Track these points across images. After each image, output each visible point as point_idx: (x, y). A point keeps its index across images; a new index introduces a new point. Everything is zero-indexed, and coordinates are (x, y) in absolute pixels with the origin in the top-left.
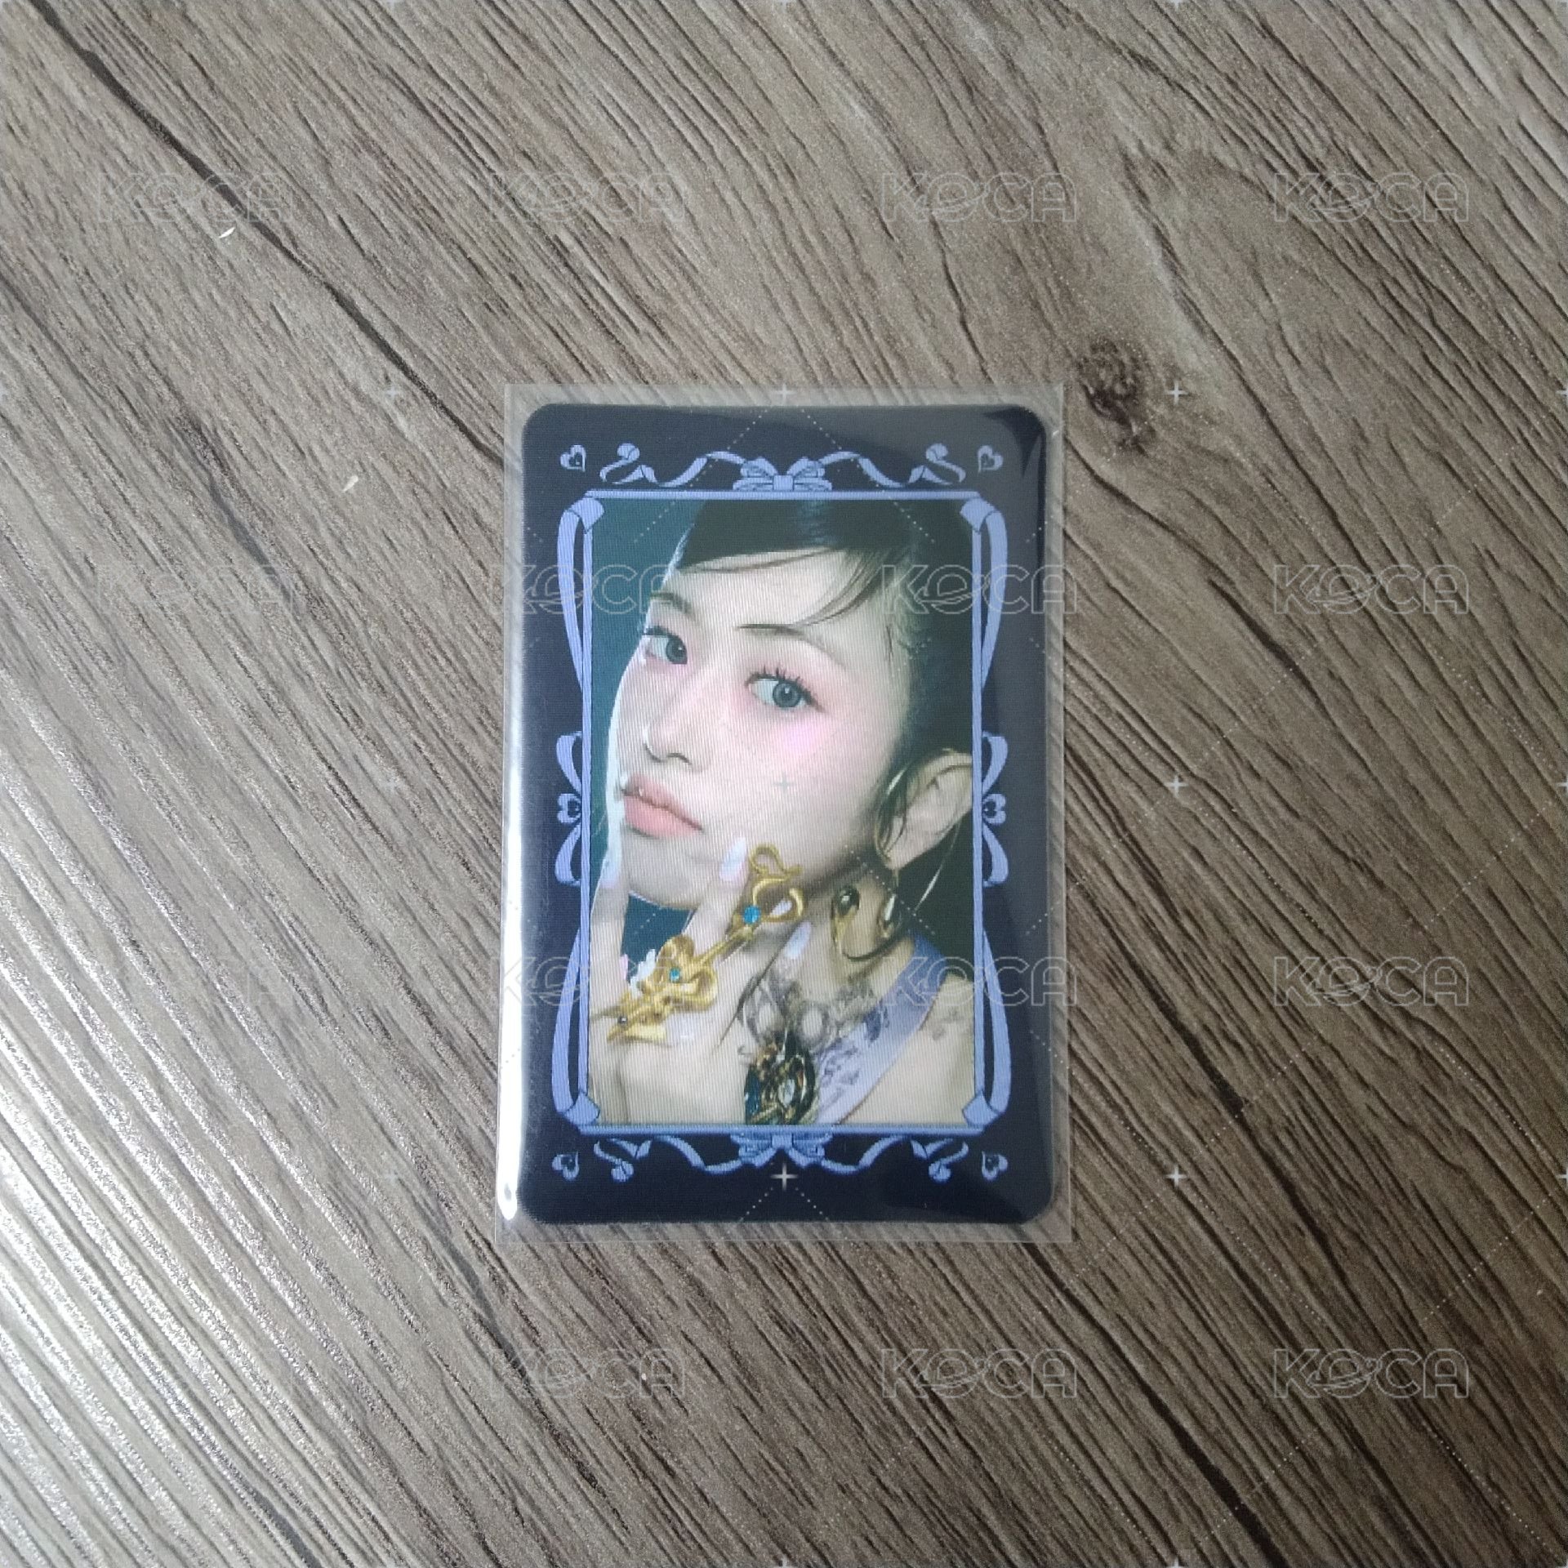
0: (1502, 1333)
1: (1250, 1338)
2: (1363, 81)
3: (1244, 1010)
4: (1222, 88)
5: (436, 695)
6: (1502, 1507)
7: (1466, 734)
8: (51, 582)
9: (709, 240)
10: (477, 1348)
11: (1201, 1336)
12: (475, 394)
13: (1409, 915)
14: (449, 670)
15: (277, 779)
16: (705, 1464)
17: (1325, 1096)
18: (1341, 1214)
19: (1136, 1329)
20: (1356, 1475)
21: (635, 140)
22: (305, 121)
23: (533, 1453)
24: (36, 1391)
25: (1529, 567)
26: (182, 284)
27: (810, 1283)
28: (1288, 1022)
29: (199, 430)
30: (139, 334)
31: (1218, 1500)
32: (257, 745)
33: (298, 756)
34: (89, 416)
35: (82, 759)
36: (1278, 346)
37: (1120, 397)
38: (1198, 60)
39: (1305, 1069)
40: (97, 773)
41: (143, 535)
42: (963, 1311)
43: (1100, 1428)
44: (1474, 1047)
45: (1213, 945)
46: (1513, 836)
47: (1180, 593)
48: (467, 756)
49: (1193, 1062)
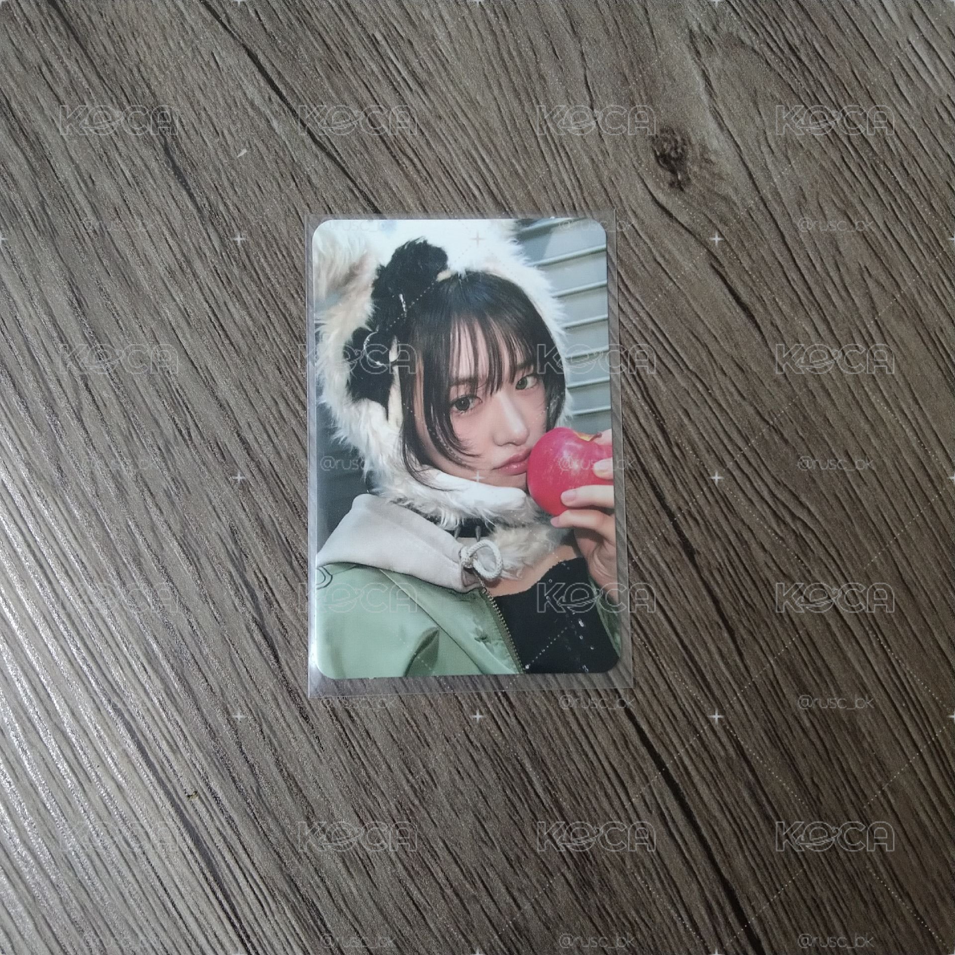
1: (685, 682)
2: (826, 8)
5: (275, 274)
6: (818, 796)
8: (69, 187)
9: (457, 46)
10: (252, 637)
11: (658, 678)
14: (283, 261)
15: (180, 309)
16: (372, 716)
17: (742, 554)
18: (744, 620)
20: (738, 769)
23: (276, 699)
25: (887, 278)
26: (164, 35)
28: (725, 510)
31: (658, 773)
32: (172, 289)
33: (193, 298)
34: (103, 100)
35: (72, 284)
36: (763, 142)
37: (673, 159)
39: (732, 537)
40: (80, 294)
41: (124, 167)
43: (595, 723)
44: (829, 537)
45: (690, 464)
46: (863, 423)
47: (694, 269)
48: (287, 310)
49: (670, 526)
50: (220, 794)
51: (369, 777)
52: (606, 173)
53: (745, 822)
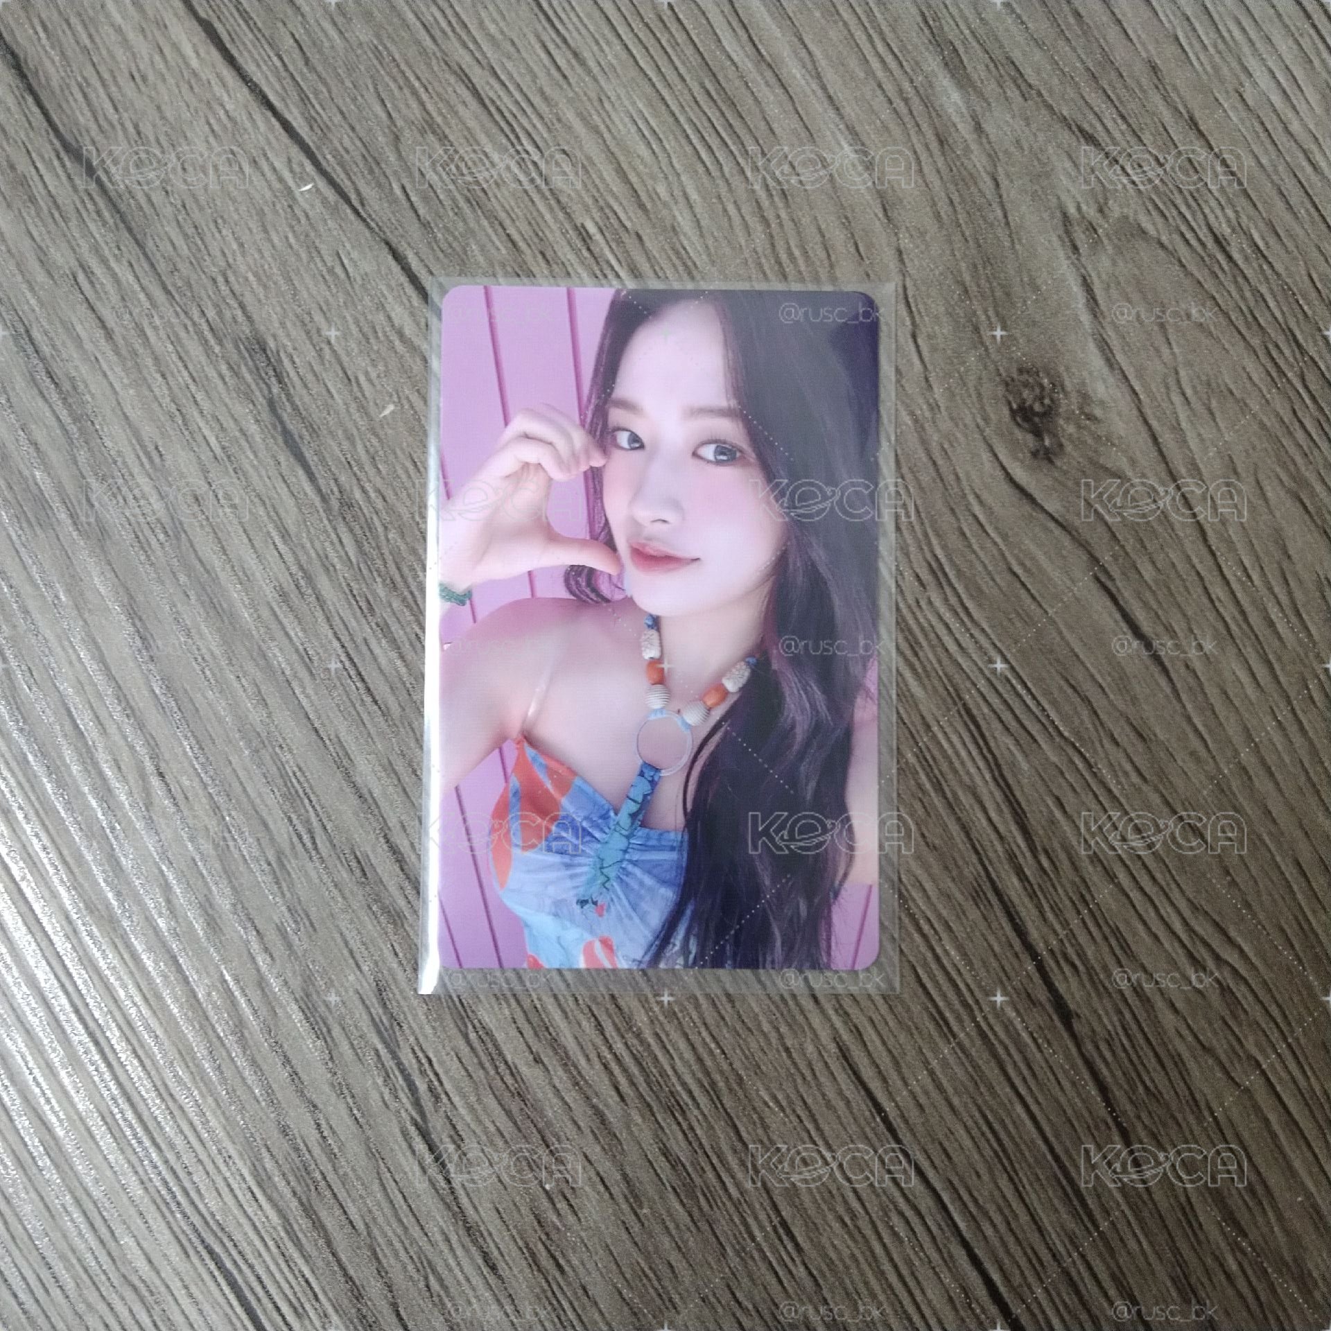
0: (1265, 1230)
1: (1056, 1210)
2: (1268, 175)
3: (1083, 938)
7: (1292, 729)
8: (124, 463)
9: (710, 242)
10: (410, 1147)
11: (1015, 1204)
13: (1228, 873)
15: (297, 650)
16: (590, 1266)
17: (1142, 1015)
18: (1144, 1115)
19: (963, 1192)
21: (657, 151)
22: (382, 101)
23: (448, 1240)
24: (33, 1142)
26: (263, 226)
27: (695, 1124)
28: (1118, 952)
29: (264, 350)
30: (223, 264)
32: (285, 621)
33: (317, 635)
34: (172, 327)
35: (133, 613)
36: (1174, 387)
37: (1037, 414)
38: (1133, 140)
40: (146, 629)
41: (207, 432)
43: (923, 1272)
44: (1269, 990)
45: (1064, 880)
47: (1069, 583)
49: (1036, 977)
52: (935, 437)
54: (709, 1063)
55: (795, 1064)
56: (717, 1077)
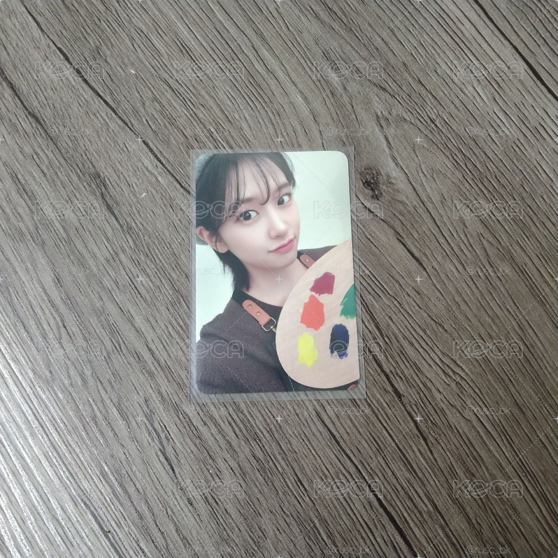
0: (482, 474)
1: (402, 470)
2: (448, 97)
3: (402, 366)
4: (406, 97)
5: (163, 258)
6: (481, 530)
7: (473, 287)
9: (254, 132)
10: (159, 459)
11: (386, 469)
12: (182, 172)
14: (168, 251)
15: (113, 280)
16: (228, 501)
17: (427, 395)
18: (431, 432)
19: (366, 465)
20: (435, 517)
21: (234, 103)
22: (138, 92)
23: (174, 494)
24: (18, 466)
25: (493, 239)
26: (98, 135)
27: (265, 444)
28: (416, 371)
29: (99, 177)
30: (84, 149)
31: (390, 523)
32: (108, 270)
33: (120, 274)
34: (67, 171)
35: (54, 270)
36: (420, 171)
37: (372, 183)
38: (399, 89)
39: (421, 386)
40: (59, 276)
42: (312, 456)
44: (474, 382)
45: (394, 346)
46: (487, 319)
47: (388, 241)
48: (171, 276)
49: (387, 382)
50: (146, 550)
51: (229, 536)
53: (441, 547)
54: (268, 421)
55: (300, 419)
56: (272, 426)
